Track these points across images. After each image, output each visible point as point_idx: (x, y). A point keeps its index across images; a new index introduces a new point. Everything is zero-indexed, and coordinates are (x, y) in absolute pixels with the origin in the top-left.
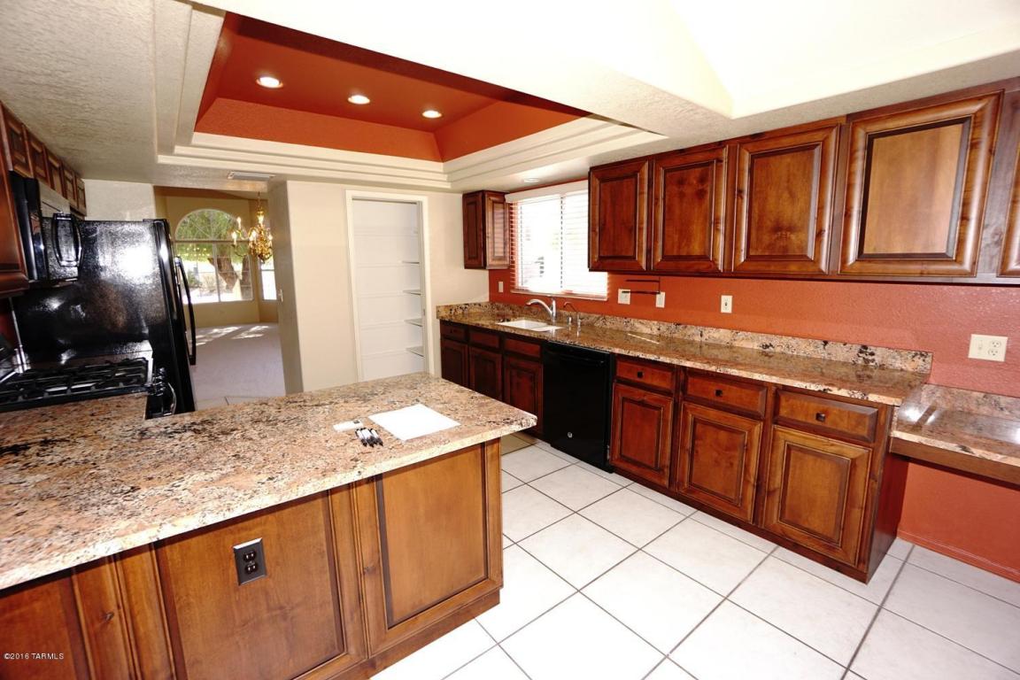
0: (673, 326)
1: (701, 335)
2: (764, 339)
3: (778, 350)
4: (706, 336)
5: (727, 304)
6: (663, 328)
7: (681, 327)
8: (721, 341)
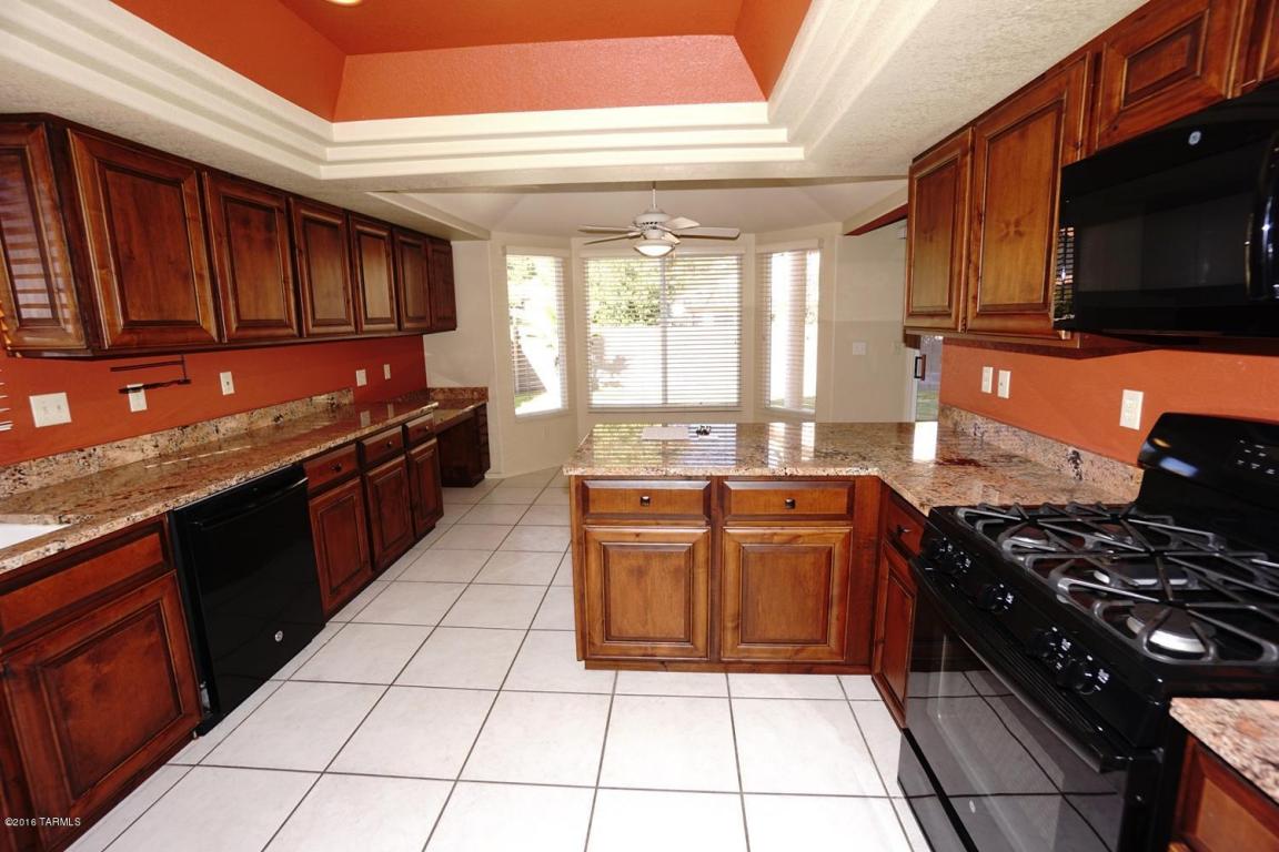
0: (177, 432)
1: (217, 431)
2: (274, 412)
3: (287, 418)
4: (222, 430)
5: (227, 383)
6: (163, 441)
7: (189, 429)
8: (240, 429)
